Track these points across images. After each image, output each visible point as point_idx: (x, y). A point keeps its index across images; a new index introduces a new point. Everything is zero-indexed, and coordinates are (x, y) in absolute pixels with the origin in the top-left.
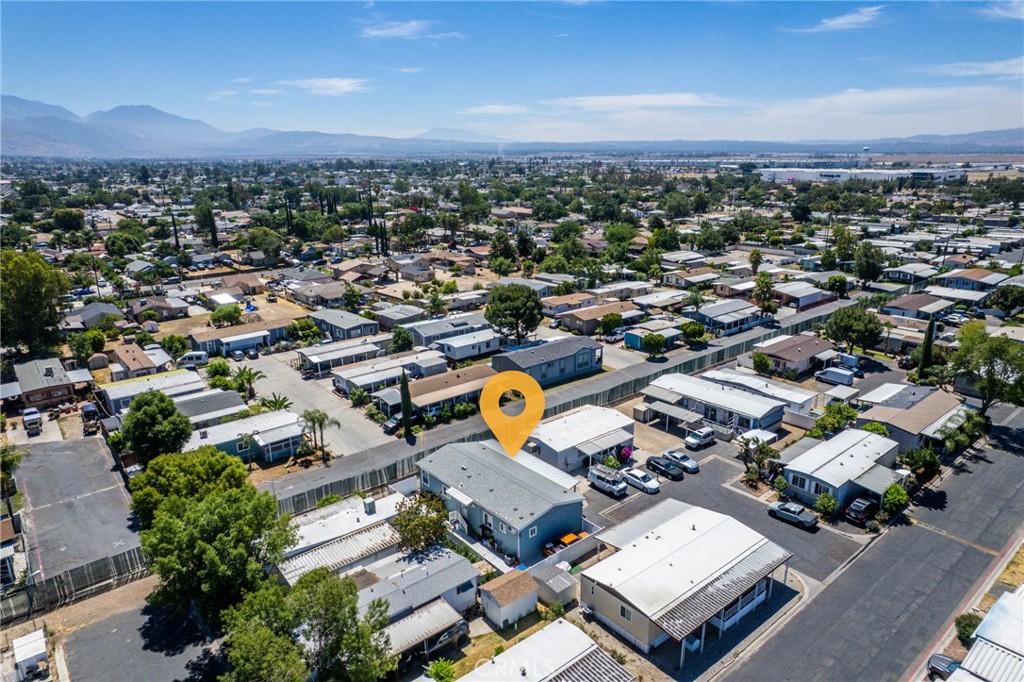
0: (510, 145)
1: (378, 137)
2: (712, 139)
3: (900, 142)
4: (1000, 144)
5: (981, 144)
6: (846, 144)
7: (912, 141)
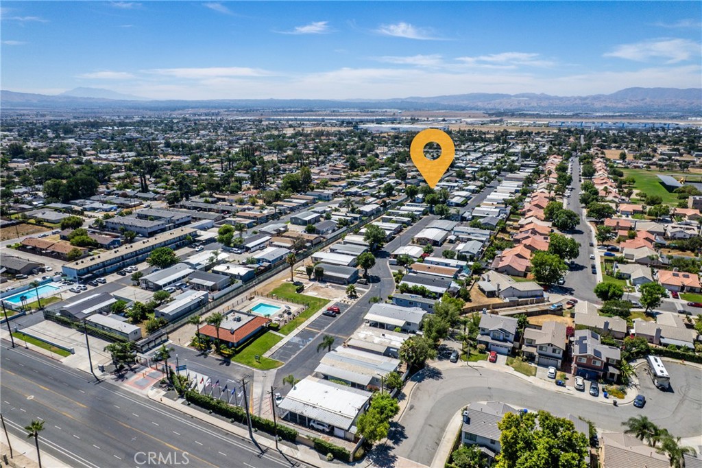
0: (152, 102)
1: (34, 94)
2: (293, 98)
3: (403, 101)
4: (451, 104)
5: (442, 103)
6: (374, 102)
7: (408, 100)
